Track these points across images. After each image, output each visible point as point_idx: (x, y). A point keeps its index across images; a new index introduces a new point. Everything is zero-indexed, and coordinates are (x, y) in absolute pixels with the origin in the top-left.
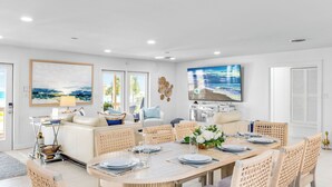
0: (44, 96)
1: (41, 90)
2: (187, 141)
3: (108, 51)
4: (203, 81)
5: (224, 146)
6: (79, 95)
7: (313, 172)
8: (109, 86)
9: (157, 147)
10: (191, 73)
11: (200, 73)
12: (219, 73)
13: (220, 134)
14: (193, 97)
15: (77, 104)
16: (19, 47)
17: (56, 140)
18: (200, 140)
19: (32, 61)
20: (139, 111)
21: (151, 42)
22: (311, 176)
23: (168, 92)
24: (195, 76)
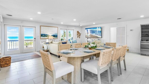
0: (44, 36)
1: (43, 34)
2: (86, 47)
3: (62, 23)
4: (90, 32)
5: (97, 48)
6: (54, 36)
7: (124, 57)
8: (62, 35)
9: (77, 49)
10: (86, 30)
11: (89, 30)
12: (95, 30)
13: (96, 45)
14: (87, 37)
15: (53, 38)
16: (37, 22)
17: (47, 48)
18: (90, 46)
19: (41, 26)
20: (71, 41)
21: (75, 20)
22: (124, 58)
23: (80, 35)
24: (87, 31)
